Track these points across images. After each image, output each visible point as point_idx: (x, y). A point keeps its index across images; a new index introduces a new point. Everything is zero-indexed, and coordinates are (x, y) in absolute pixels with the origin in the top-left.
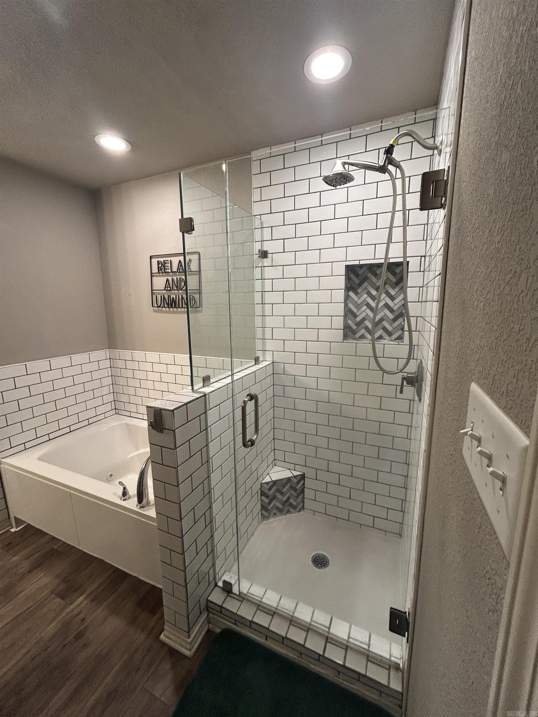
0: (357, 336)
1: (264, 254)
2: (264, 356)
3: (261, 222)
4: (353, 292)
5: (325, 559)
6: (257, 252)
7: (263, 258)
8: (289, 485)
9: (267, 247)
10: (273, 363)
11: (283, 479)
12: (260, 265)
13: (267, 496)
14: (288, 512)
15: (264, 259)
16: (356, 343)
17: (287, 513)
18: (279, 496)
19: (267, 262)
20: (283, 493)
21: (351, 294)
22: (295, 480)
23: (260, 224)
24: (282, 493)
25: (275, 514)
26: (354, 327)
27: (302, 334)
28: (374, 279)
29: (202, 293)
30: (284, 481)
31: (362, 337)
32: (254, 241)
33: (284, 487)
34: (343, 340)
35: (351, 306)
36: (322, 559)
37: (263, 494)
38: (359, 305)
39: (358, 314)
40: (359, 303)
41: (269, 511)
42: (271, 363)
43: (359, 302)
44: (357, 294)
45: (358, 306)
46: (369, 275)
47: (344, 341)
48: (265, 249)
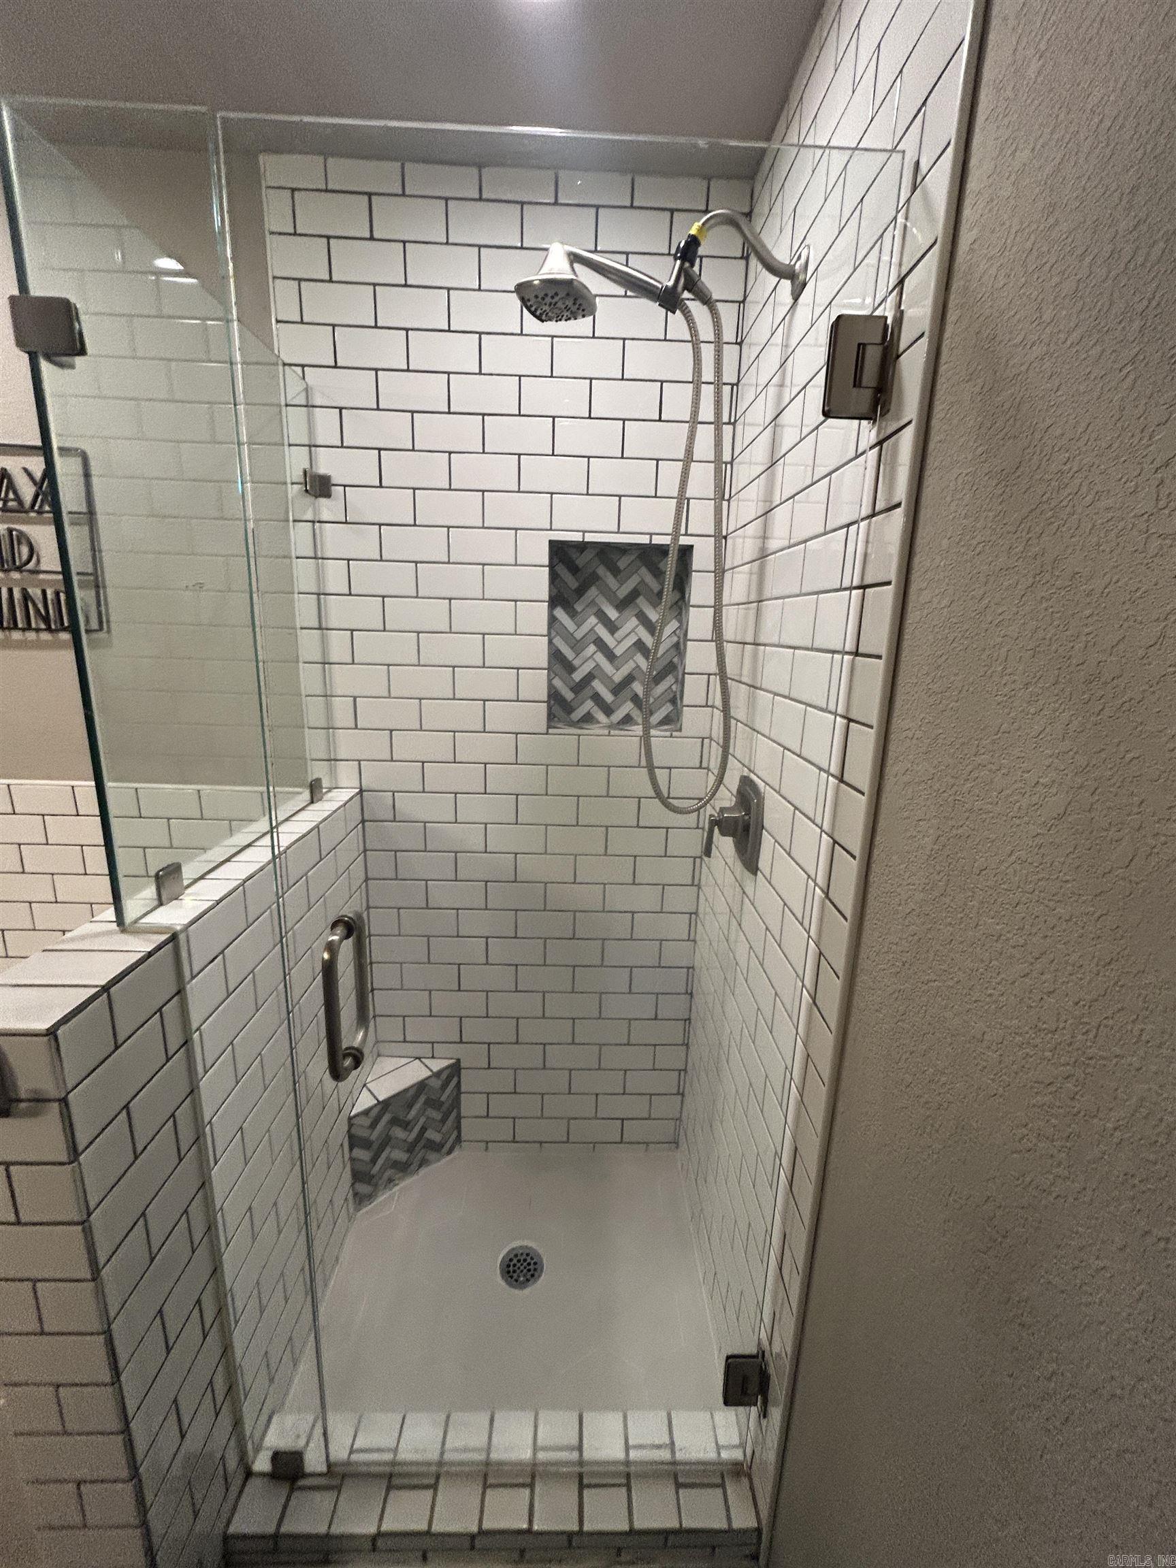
0: (577, 715)
1: (319, 486)
2: (333, 773)
3: (306, 390)
4: (564, 609)
5: (532, 1259)
6: (297, 475)
7: (316, 497)
8: (422, 1099)
9: (326, 464)
10: (361, 791)
11: (406, 1091)
12: (309, 516)
13: (366, 1144)
14: (424, 1162)
15: (323, 501)
16: (579, 736)
17: (420, 1166)
18: (398, 1133)
19: (328, 508)
20: (408, 1123)
21: (560, 613)
22: (436, 1083)
23: (304, 394)
24: (406, 1125)
25: (390, 1180)
26: (569, 695)
27: (439, 714)
28: (611, 581)
29: (105, 587)
30: (411, 1092)
31: (588, 719)
32: (286, 443)
33: (410, 1106)
34: (549, 727)
35: (559, 643)
36: (525, 1260)
37: (354, 1141)
38: (578, 641)
39: (576, 663)
40: (578, 638)
41: (374, 1180)
42: (357, 794)
43: (579, 635)
44: (572, 614)
45: (577, 646)
46: (602, 571)
47: (551, 731)
48: (322, 470)
